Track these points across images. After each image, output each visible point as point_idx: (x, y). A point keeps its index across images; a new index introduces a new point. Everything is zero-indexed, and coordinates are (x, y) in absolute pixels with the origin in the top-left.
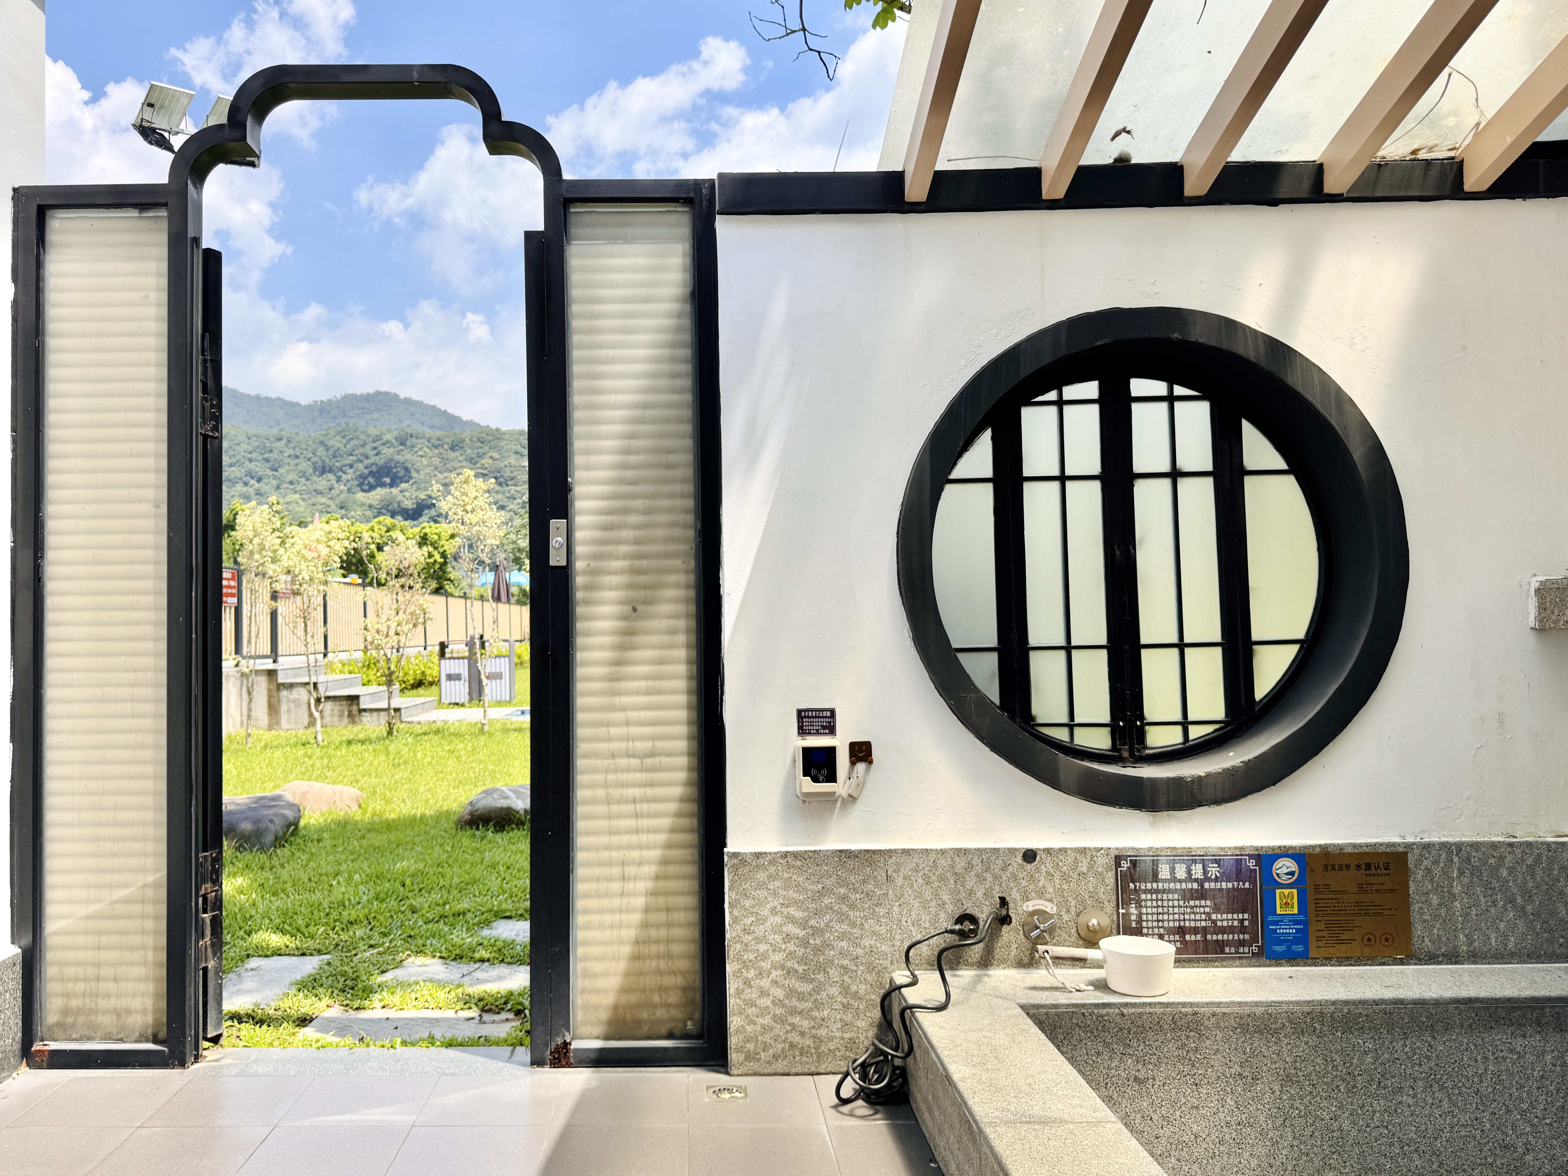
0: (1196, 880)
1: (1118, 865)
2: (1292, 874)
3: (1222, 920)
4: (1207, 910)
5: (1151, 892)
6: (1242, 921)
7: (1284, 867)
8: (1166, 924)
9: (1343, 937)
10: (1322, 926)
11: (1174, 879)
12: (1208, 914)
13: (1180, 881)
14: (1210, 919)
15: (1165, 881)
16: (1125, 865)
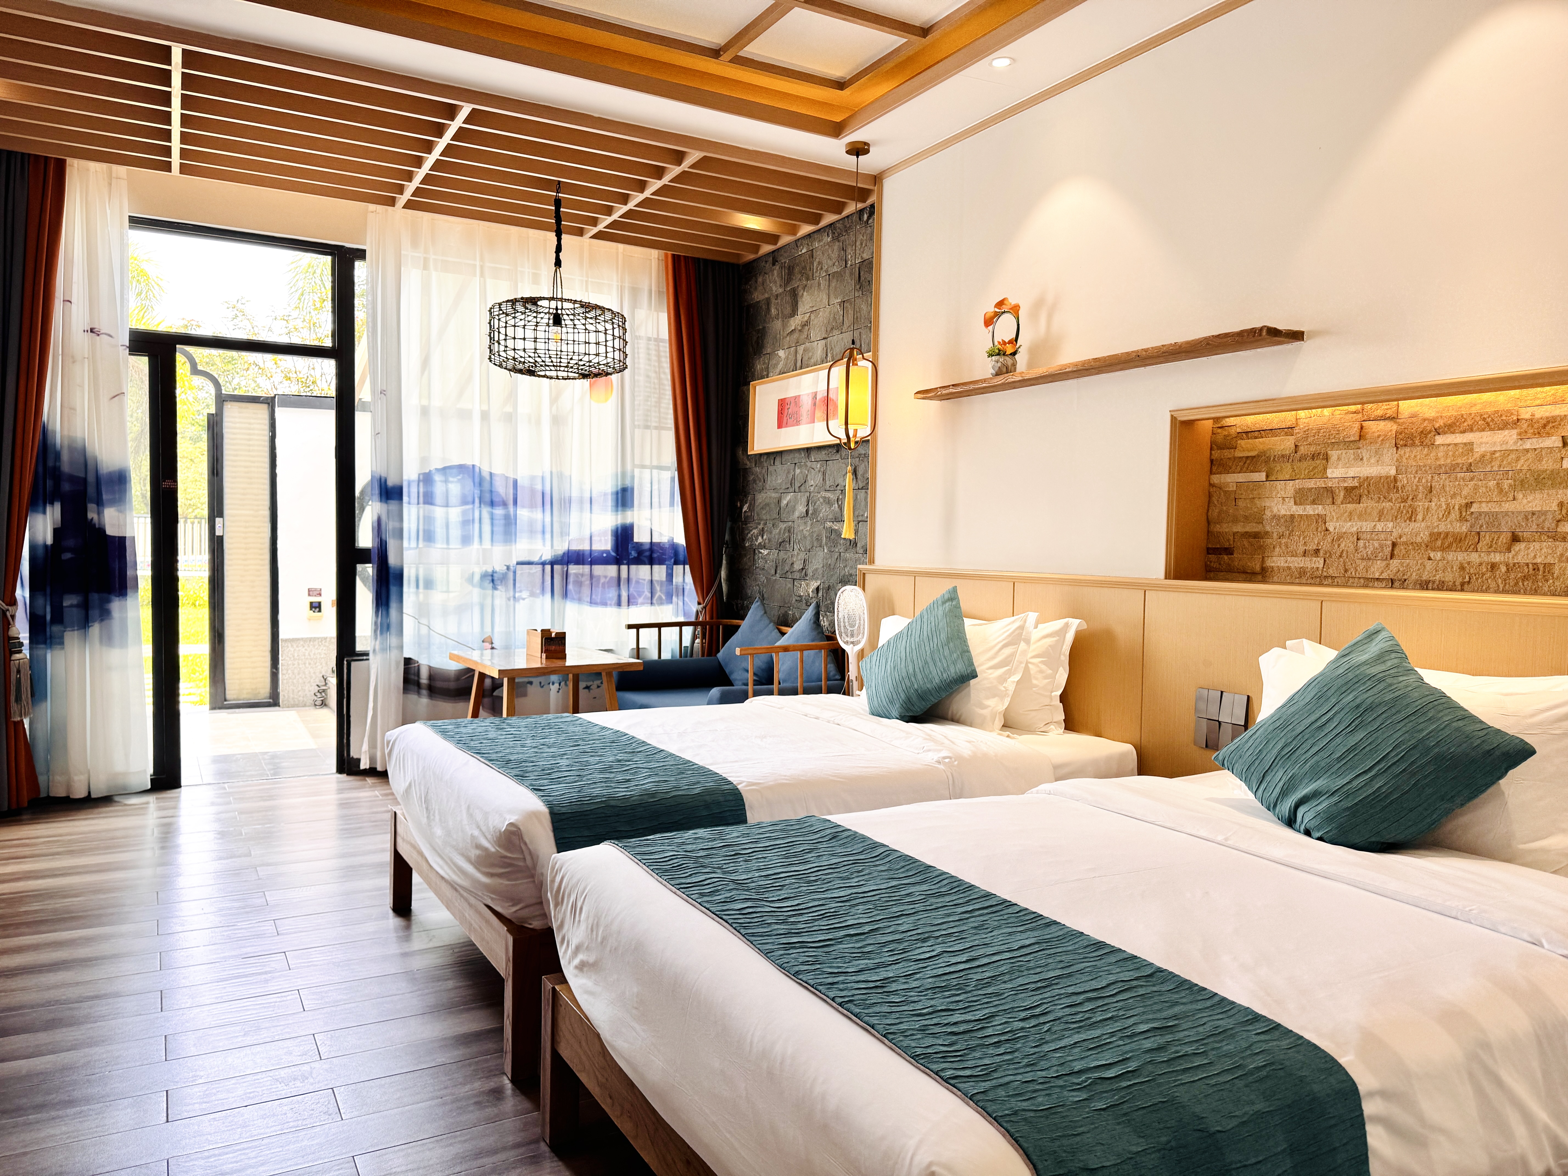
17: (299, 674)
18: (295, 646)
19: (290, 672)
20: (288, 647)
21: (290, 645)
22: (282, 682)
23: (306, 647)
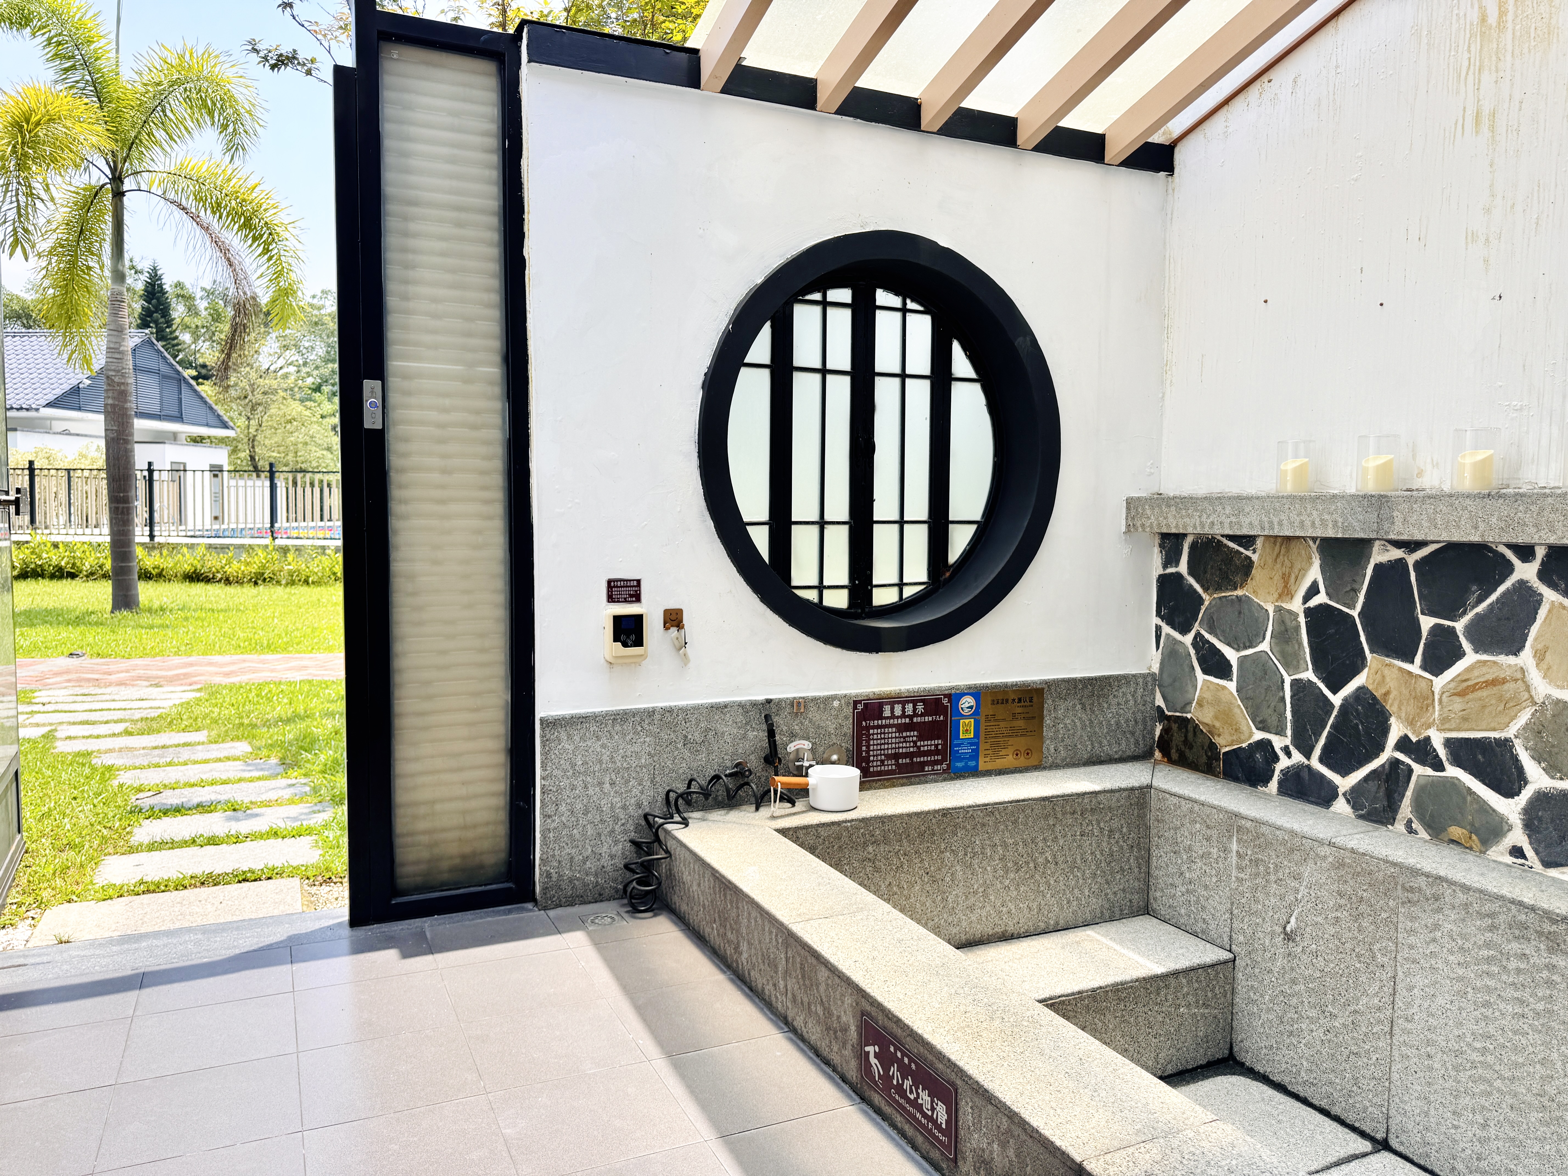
0: (908, 716)
1: (855, 708)
2: (971, 707)
3: (924, 746)
4: (915, 739)
5: (878, 727)
6: (936, 746)
7: (967, 702)
8: (886, 752)
9: (1001, 753)
10: (988, 746)
11: (893, 716)
12: (915, 742)
13: (898, 717)
14: (916, 746)
15: (887, 718)
16: (860, 707)
17: (586, 813)
18: (577, 738)
19: (563, 808)
20: (560, 741)
21: (563, 735)
22: (544, 837)
23: (604, 740)
